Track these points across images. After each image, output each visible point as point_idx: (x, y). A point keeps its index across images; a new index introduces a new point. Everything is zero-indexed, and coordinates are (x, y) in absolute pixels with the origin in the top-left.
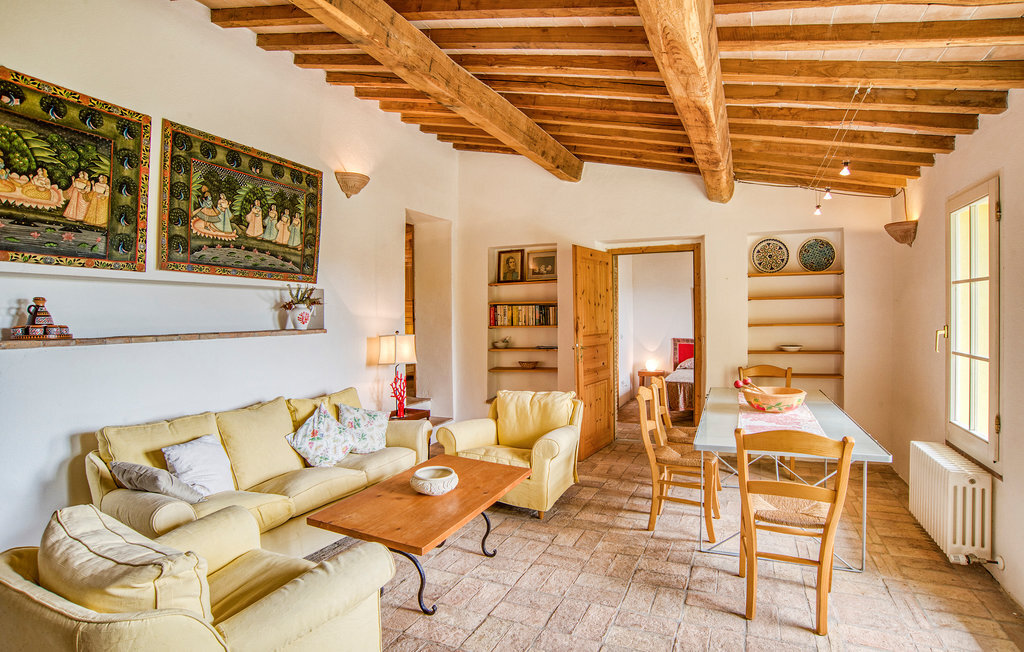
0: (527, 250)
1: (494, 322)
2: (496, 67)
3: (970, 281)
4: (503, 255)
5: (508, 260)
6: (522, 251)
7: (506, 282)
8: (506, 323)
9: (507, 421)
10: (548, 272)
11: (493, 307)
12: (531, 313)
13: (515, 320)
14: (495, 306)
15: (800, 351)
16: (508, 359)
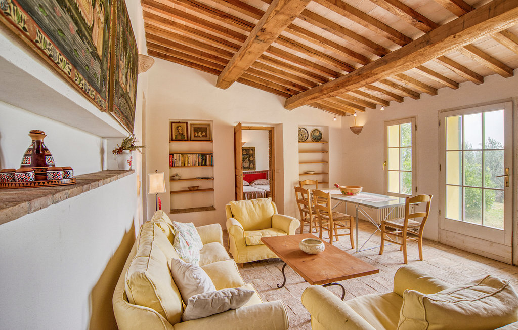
0: (189, 123)
1: (172, 164)
2: (292, 30)
3: (400, 147)
4: (173, 124)
5: (177, 127)
6: (187, 123)
7: (176, 140)
8: (180, 164)
9: (243, 217)
10: (203, 136)
11: (172, 155)
12: (196, 159)
13: (186, 163)
14: (173, 155)
15: (314, 174)
16: (178, 186)
